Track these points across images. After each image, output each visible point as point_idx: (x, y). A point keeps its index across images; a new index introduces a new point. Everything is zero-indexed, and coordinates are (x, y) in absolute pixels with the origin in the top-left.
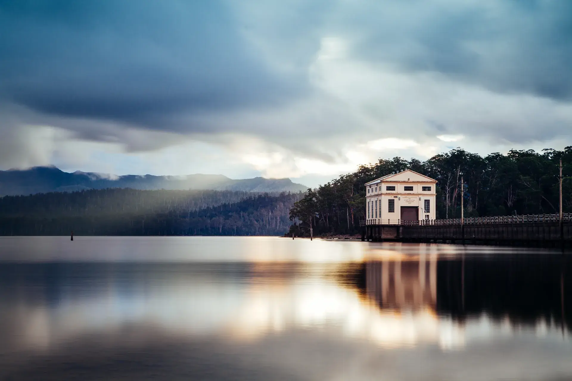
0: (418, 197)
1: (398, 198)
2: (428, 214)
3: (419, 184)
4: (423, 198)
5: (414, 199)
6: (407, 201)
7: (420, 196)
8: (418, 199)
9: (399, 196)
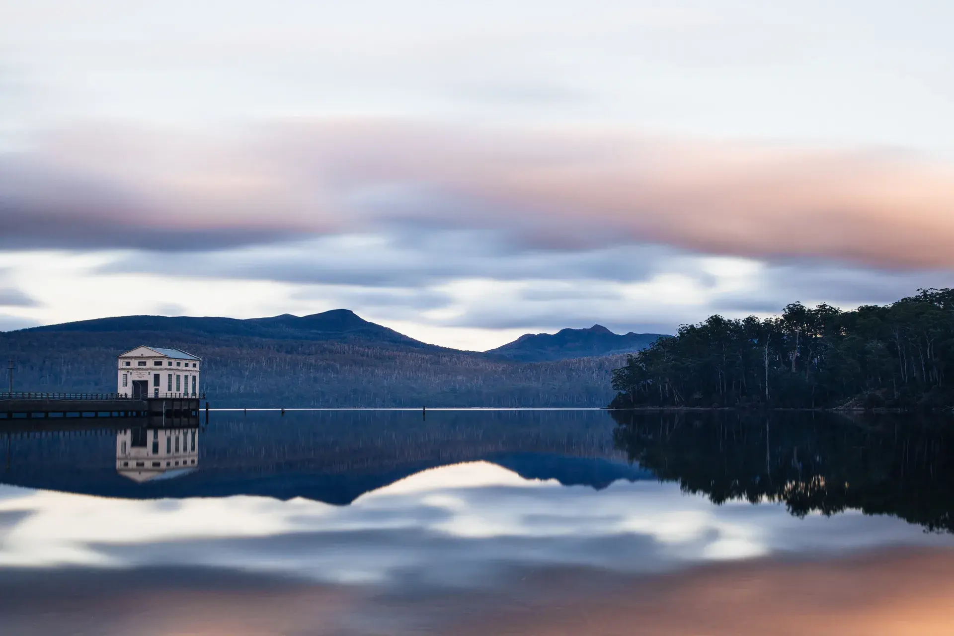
0: (148, 372)
1: (129, 373)
2: (157, 387)
3: (151, 359)
4: (153, 373)
5: (144, 373)
6: (139, 376)
7: (149, 371)
8: (148, 373)
9: (131, 371)
